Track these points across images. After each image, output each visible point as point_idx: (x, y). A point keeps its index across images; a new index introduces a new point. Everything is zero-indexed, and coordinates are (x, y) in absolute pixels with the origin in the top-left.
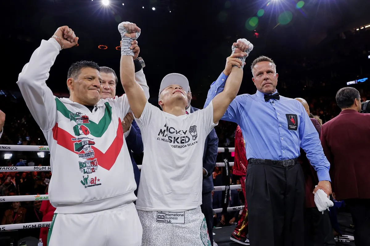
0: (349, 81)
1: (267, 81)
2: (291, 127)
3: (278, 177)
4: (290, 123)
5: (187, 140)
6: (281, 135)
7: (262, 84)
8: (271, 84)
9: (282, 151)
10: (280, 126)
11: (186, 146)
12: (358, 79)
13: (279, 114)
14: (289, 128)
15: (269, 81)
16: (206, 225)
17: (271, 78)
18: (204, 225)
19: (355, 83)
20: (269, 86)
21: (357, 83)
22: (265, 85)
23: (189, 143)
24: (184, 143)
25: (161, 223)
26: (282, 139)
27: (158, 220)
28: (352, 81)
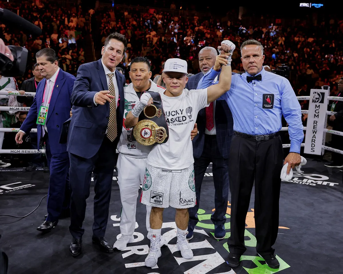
0: (303, 2)
1: (253, 64)
2: (265, 106)
3: (249, 149)
4: (265, 102)
5: (184, 118)
6: (255, 114)
7: (248, 67)
8: (256, 67)
9: (255, 127)
10: (255, 106)
11: (183, 124)
12: (313, 3)
13: (256, 94)
14: (264, 107)
15: (254, 64)
16: (194, 175)
17: (256, 61)
18: (193, 175)
19: (308, 6)
20: (253, 69)
21: (310, 7)
22: (250, 68)
23: (185, 122)
24: (181, 121)
25: (165, 172)
26: (256, 117)
27: (163, 170)
28: (306, 3)
